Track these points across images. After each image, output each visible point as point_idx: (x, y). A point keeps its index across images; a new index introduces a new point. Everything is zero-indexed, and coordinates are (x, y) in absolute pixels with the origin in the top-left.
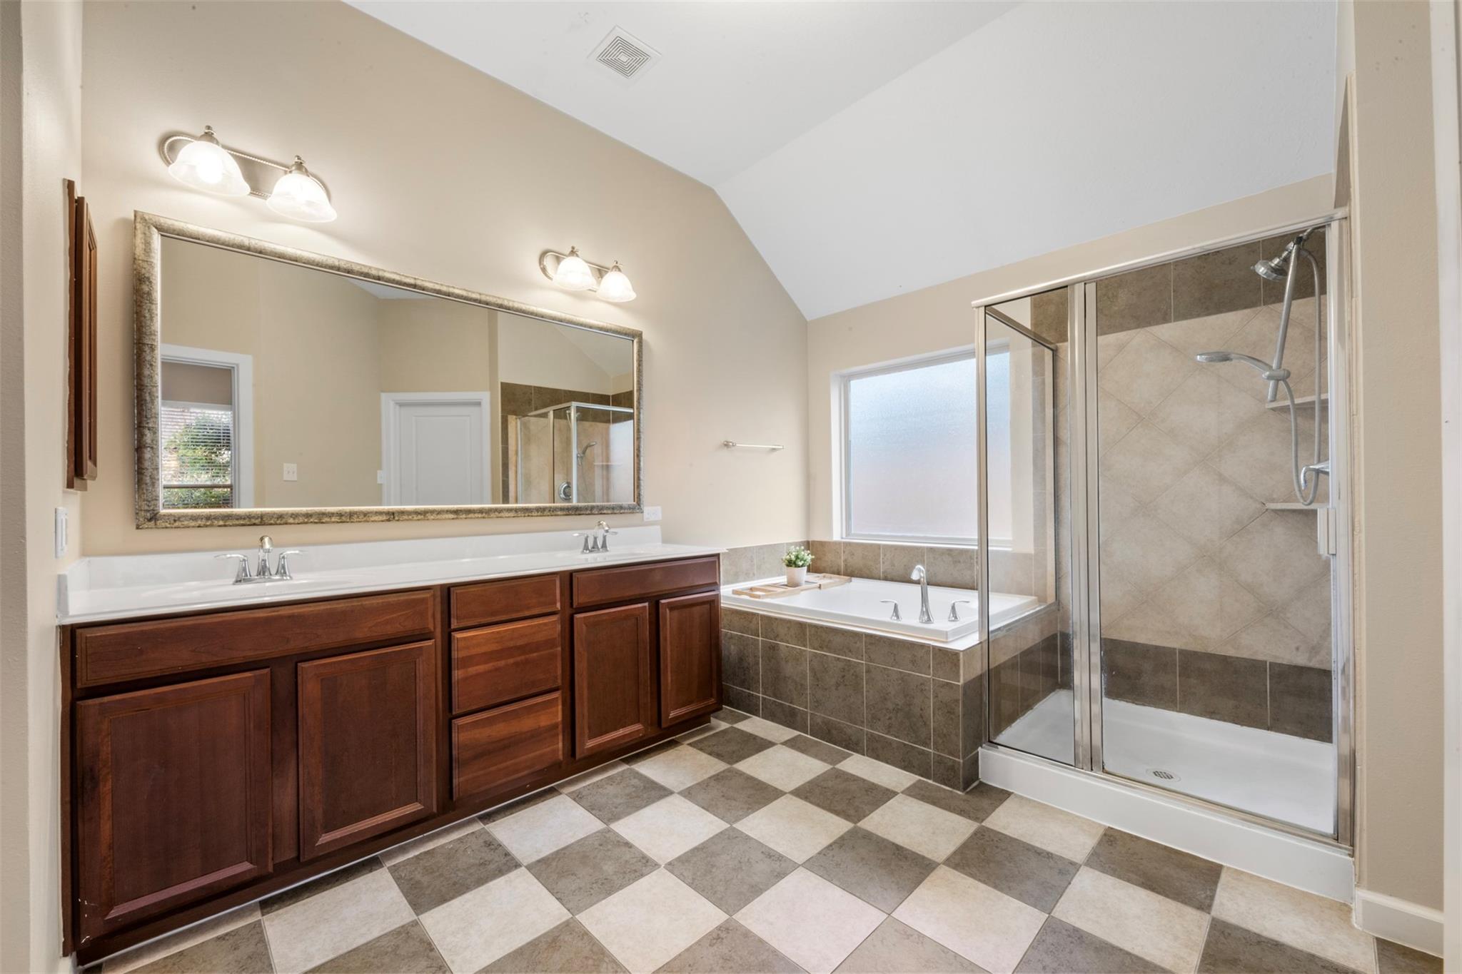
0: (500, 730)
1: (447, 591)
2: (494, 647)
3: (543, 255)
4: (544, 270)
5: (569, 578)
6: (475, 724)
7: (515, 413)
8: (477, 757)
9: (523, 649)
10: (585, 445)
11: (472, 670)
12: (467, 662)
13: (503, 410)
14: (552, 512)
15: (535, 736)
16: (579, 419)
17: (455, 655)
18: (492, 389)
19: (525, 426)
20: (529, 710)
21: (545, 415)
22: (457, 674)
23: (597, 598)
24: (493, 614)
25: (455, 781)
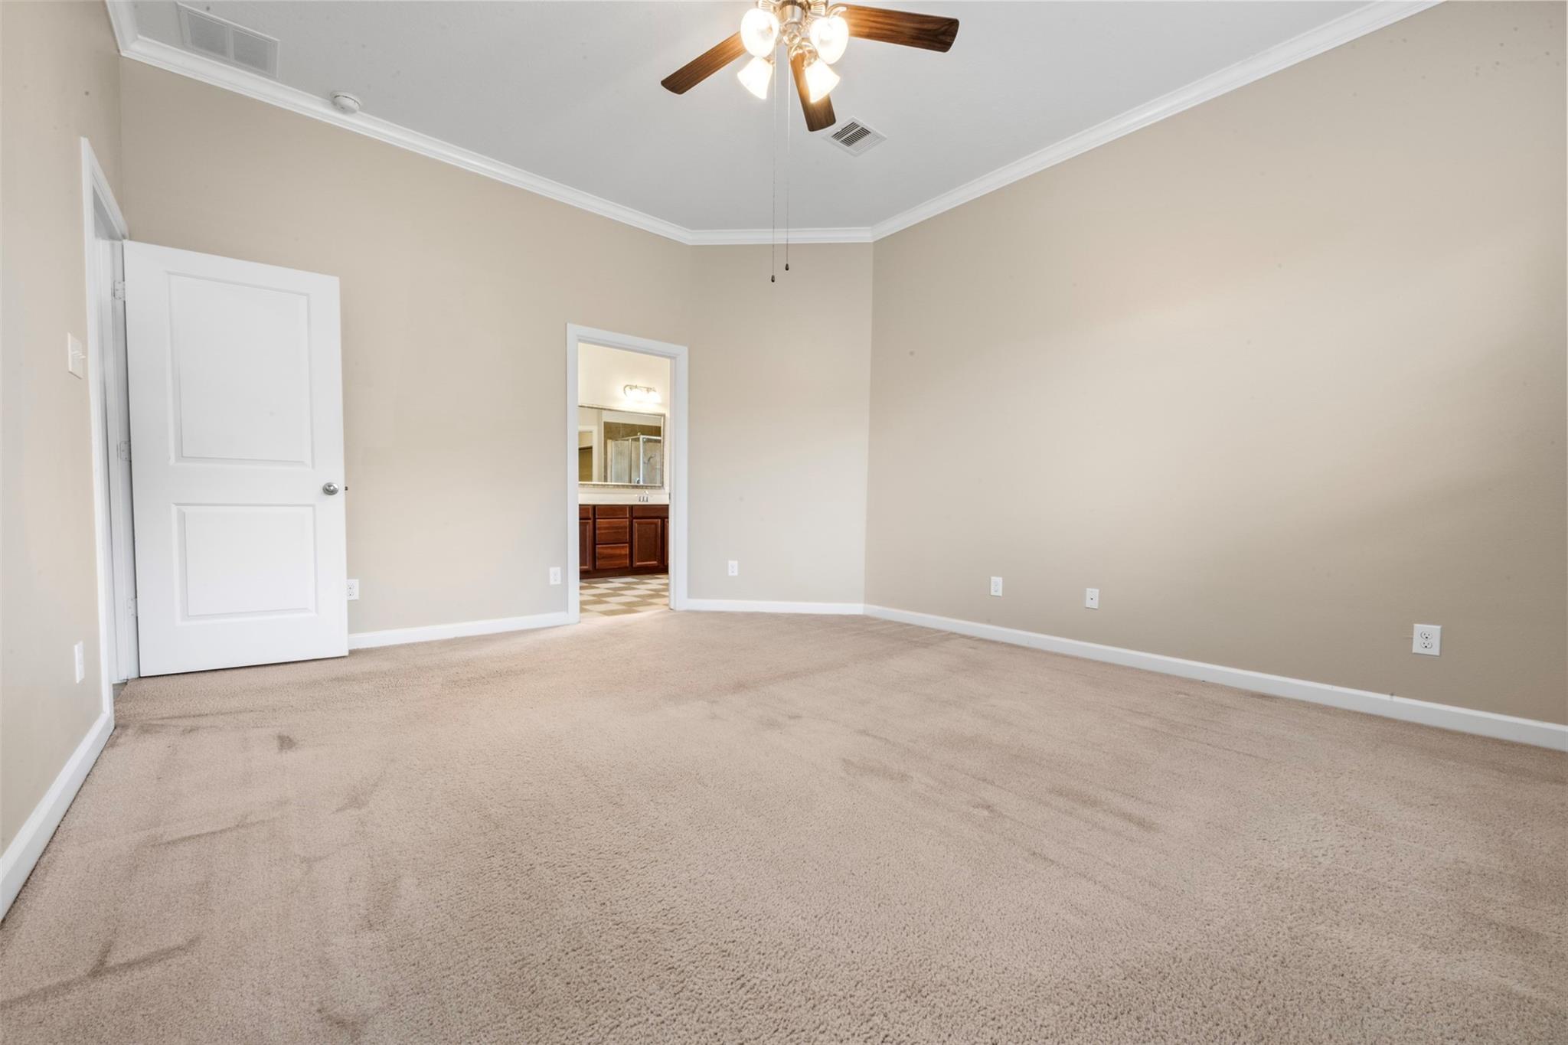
0: (609, 551)
1: (594, 507)
2: (607, 525)
3: (625, 387)
4: (625, 393)
5: (632, 507)
6: (602, 548)
7: (611, 438)
8: (603, 558)
9: (617, 528)
10: (649, 455)
11: (603, 531)
12: (600, 529)
13: (605, 436)
14: (627, 487)
15: (620, 556)
16: (644, 442)
17: (597, 526)
18: (599, 425)
19: (616, 445)
20: (618, 547)
21: (628, 440)
22: (597, 532)
23: (641, 515)
24: (607, 515)
25: (597, 563)
